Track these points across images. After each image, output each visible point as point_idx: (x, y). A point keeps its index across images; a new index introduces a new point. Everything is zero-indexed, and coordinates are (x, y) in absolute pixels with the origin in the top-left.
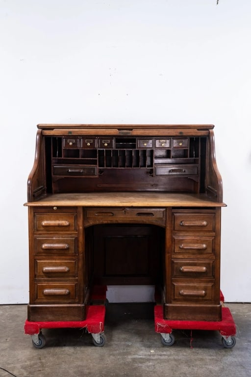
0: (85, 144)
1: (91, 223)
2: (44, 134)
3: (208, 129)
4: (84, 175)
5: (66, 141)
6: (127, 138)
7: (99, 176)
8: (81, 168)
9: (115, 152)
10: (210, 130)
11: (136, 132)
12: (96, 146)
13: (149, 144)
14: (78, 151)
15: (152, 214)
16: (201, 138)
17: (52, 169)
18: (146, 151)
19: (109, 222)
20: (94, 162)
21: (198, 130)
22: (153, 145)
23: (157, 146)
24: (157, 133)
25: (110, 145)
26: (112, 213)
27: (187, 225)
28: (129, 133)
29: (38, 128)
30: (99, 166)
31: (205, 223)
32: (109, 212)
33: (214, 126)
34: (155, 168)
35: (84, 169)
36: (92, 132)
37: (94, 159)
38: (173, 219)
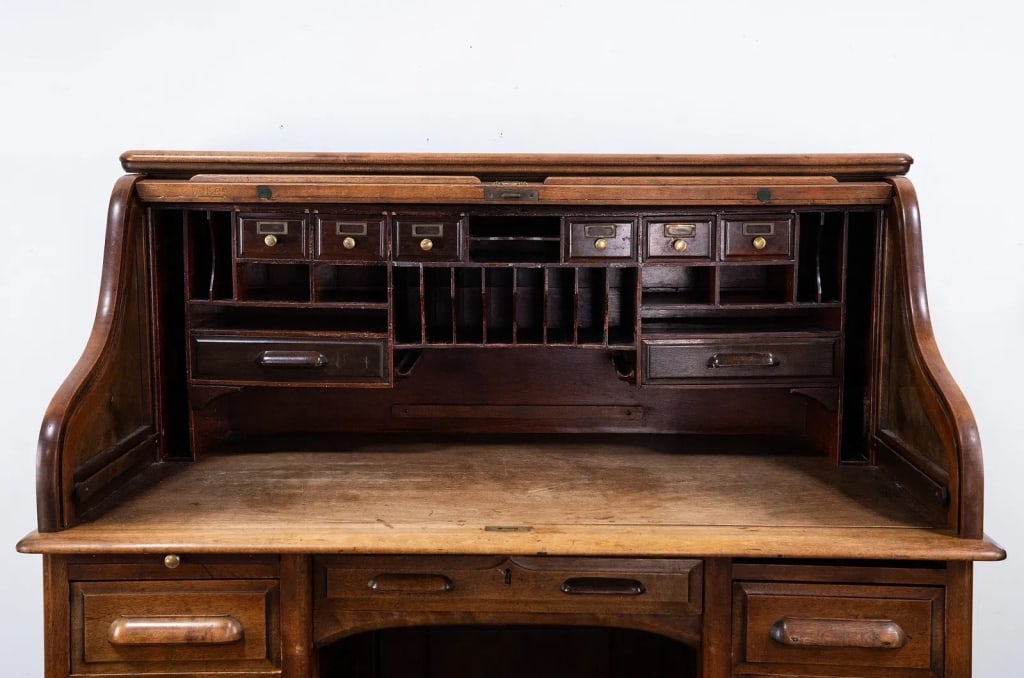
0: (333, 242)
1: (349, 624)
2: (146, 198)
3: (887, 172)
4: (335, 378)
5: (250, 228)
6: (519, 214)
7: (397, 378)
8: (318, 349)
9: (467, 277)
10: (897, 180)
11: (558, 191)
12: (385, 248)
13: (618, 242)
14: (304, 269)
15: (637, 584)
16: (851, 215)
17: (189, 353)
18: (604, 270)
19: (433, 619)
20: (375, 322)
21: (841, 178)
22: (634, 248)
23: (655, 249)
24: (653, 195)
25: (444, 245)
26: (447, 580)
27: (806, 640)
28: (530, 193)
29: (127, 169)
30: (400, 340)
31: (892, 632)
32: (433, 576)
33: (910, 161)
34: (645, 347)
35: (328, 350)
36: (365, 187)
37: (373, 305)
38: (737, 611)
